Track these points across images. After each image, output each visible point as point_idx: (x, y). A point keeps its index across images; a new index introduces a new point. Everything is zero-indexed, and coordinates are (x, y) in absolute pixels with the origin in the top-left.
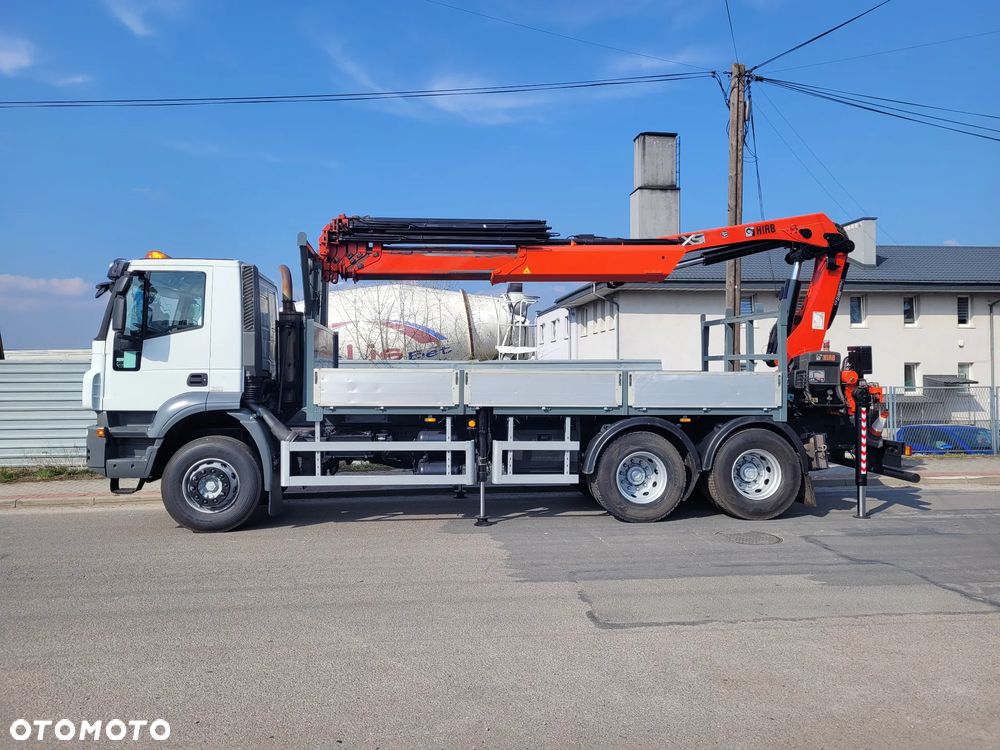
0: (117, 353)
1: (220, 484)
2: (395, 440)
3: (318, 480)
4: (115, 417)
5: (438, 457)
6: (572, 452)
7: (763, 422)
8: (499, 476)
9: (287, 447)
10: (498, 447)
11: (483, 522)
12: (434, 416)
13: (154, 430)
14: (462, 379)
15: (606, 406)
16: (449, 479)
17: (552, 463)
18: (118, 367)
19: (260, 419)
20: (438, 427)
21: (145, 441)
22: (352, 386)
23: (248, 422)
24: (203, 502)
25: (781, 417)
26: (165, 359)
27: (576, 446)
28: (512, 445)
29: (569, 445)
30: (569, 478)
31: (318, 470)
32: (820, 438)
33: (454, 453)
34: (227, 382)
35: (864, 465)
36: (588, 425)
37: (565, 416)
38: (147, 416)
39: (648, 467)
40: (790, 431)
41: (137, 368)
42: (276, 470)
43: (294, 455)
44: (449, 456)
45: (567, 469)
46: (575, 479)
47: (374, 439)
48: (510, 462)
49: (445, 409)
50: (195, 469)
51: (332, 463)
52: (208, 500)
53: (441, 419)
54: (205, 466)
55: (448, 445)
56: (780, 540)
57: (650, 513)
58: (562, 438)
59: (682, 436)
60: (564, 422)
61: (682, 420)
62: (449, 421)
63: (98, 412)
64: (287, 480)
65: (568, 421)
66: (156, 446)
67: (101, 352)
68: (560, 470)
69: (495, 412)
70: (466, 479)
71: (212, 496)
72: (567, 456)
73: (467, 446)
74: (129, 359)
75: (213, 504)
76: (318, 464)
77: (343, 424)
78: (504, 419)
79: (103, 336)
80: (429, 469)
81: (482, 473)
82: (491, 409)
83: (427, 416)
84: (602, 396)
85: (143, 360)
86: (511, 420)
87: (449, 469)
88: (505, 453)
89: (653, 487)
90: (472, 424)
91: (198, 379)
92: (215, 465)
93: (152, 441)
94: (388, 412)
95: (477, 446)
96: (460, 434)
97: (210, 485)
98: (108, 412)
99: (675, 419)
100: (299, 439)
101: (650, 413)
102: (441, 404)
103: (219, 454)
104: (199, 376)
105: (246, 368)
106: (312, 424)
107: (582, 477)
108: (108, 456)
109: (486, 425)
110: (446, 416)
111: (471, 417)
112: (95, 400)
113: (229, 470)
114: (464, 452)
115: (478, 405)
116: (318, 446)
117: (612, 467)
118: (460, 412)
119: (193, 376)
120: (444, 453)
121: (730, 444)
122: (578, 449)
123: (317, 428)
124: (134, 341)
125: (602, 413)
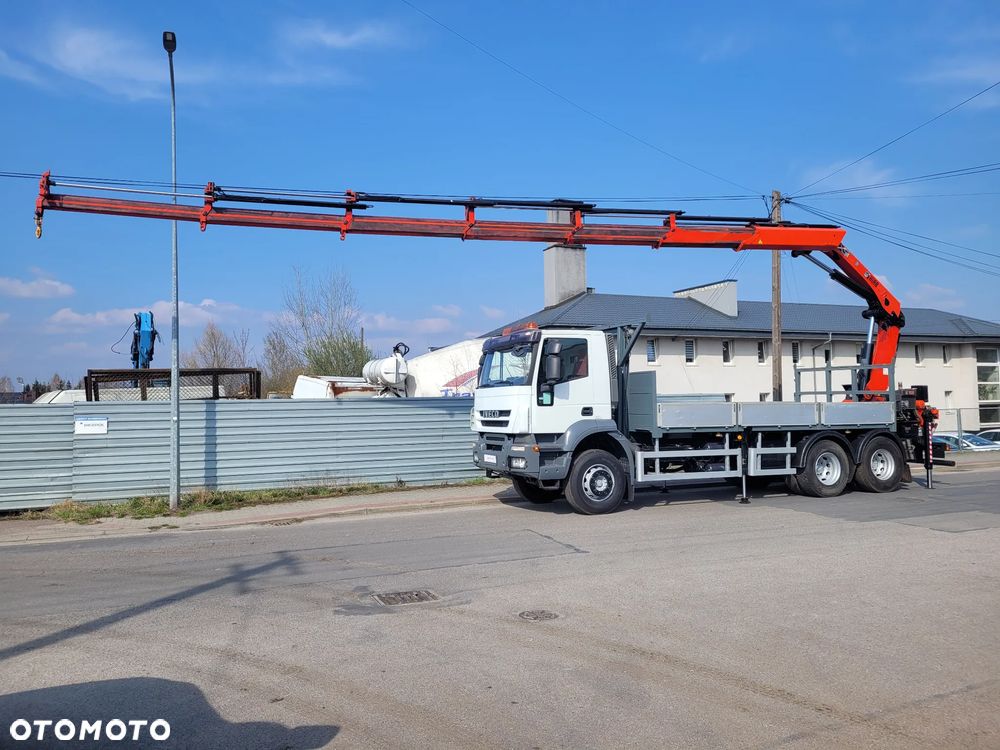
0: (540, 393)
1: (606, 481)
2: (695, 449)
3: (657, 476)
5: (720, 460)
6: (791, 454)
7: (882, 433)
8: (755, 470)
9: (641, 456)
10: (752, 452)
11: (744, 501)
12: (722, 433)
13: (567, 446)
14: (737, 409)
15: (810, 424)
16: (728, 474)
17: (781, 462)
18: (540, 403)
20: (721, 441)
21: (562, 453)
24: (596, 494)
25: (894, 429)
26: (567, 398)
28: (760, 450)
29: (789, 449)
30: (785, 471)
31: (657, 470)
32: (908, 441)
33: (729, 457)
34: (603, 412)
35: (931, 457)
36: (799, 436)
37: (787, 432)
39: (826, 461)
40: (897, 437)
41: (552, 404)
42: (635, 471)
43: (644, 460)
44: (727, 459)
45: (787, 465)
46: (792, 471)
48: (759, 462)
49: (728, 428)
50: (589, 471)
51: (665, 465)
52: (598, 492)
54: (595, 470)
55: (726, 451)
57: (833, 491)
59: (847, 442)
60: (786, 435)
61: (848, 432)
62: (727, 436)
63: (527, 435)
64: (641, 477)
65: (789, 434)
66: (568, 456)
67: (527, 394)
68: (782, 465)
69: (754, 430)
70: (737, 473)
71: (599, 489)
72: (788, 457)
73: (737, 452)
74: (546, 398)
75: (600, 495)
76: (657, 466)
77: (670, 440)
78: (755, 434)
80: (714, 468)
81: (746, 469)
83: (716, 433)
85: (555, 399)
86: (760, 434)
87: (727, 467)
88: (756, 456)
89: (831, 474)
90: (740, 437)
91: (587, 411)
92: (600, 469)
95: (742, 451)
96: (732, 446)
97: (599, 482)
98: (535, 435)
99: (842, 432)
100: (646, 450)
101: (832, 428)
102: (727, 425)
104: (588, 409)
105: (612, 403)
106: (654, 441)
107: (798, 469)
108: (540, 465)
109: (746, 438)
110: (726, 433)
111: (739, 433)
112: (528, 426)
114: (736, 456)
115: (746, 425)
116: (657, 454)
117: (813, 462)
118: (735, 430)
119: (585, 409)
120: (723, 457)
121: (870, 446)
122: (795, 451)
123: (657, 442)
124: (546, 386)
125: (807, 429)
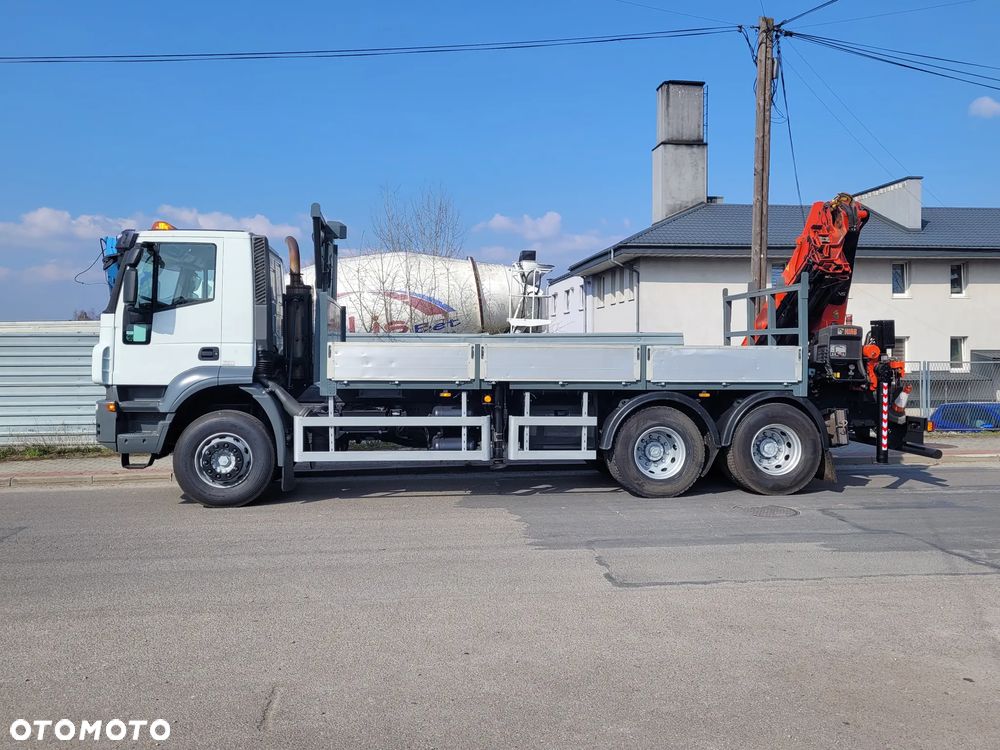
0: (129, 322)
1: (233, 458)
2: (409, 415)
3: (332, 456)
4: (126, 392)
5: (453, 433)
6: (589, 427)
7: (783, 397)
8: (515, 453)
9: (300, 422)
10: (514, 422)
12: (449, 391)
13: (167, 405)
14: (478, 353)
15: (623, 380)
16: (464, 455)
17: (570, 439)
18: (127, 340)
19: (272, 394)
20: (453, 403)
21: (155, 416)
22: (366, 360)
23: (261, 396)
24: (216, 476)
25: (801, 392)
27: (593, 421)
28: (529, 420)
29: (586, 421)
30: (586, 454)
31: (332, 445)
32: (841, 415)
33: (469, 428)
34: (239, 355)
35: (885, 442)
36: (605, 400)
37: (582, 391)
38: (158, 391)
39: (666, 441)
40: (810, 406)
41: (148, 341)
42: (290, 445)
43: (307, 430)
44: (464, 431)
45: (584, 444)
46: (592, 455)
47: (388, 414)
48: (526, 438)
49: (461, 383)
50: (207, 443)
51: (346, 440)
52: (220, 474)
53: (456, 394)
54: (218, 440)
55: (464, 420)
56: (797, 513)
57: (668, 488)
58: (579, 413)
59: (701, 411)
60: (581, 398)
61: (701, 395)
62: (464, 396)
63: (108, 386)
64: (300, 456)
65: (585, 396)
66: (168, 421)
67: (110, 326)
68: (577, 446)
69: (511, 387)
70: (482, 455)
71: (224, 471)
72: (585, 432)
73: (483, 422)
74: (139, 332)
75: (225, 479)
76: (332, 439)
77: (354, 398)
78: (520, 393)
79: (112, 309)
80: (444, 445)
81: (498, 449)
82: (508, 383)
83: (442, 391)
84: (620, 371)
85: (154, 334)
86: (527, 395)
87: (464, 445)
88: (521, 429)
89: (670, 463)
90: (488, 399)
91: (209, 353)
92: (227, 440)
93: (163, 416)
94: (403, 387)
95: (492, 422)
96: (476, 409)
97: (223, 460)
98: (119, 386)
99: (694, 394)
100: (312, 414)
101: (668, 387)
102: (457, 379)
103: (232, 428)
104: (210, 349)
105: (257, 342)
106: (325, 399)
107: (600, 453)
108: (119, 431)
109: (502, 400)
110: (461, 391)
111: (487, 392)
112: (105, 374)
113: (242, 445)
114: (479, 428)
115: (495, 379)
116: (332, 421)
117: (629, 442)
118: (476, 387)
119: (204, 350)
120: (459, 429)
121: (750, 419)
122: (596, 424)
123: (331, 404)
124: (144, 314)
125: (620, 388)
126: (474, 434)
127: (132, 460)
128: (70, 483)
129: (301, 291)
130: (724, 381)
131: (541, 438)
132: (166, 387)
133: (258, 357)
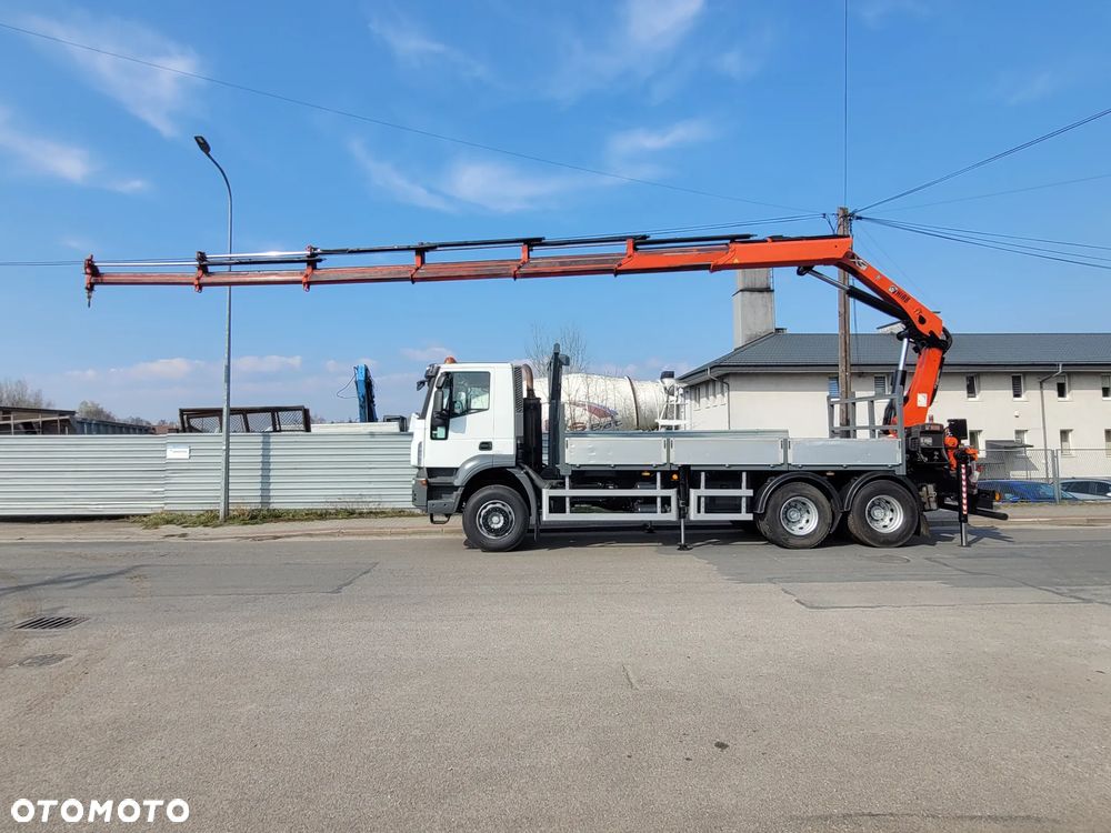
0: (433, 428)
1: (502, 518)
2: (619, 488)
3: (568, 517)
4: (432, 472)
5: (651, 501)
6: (747, 497)
7: (888, 475)
8: (693, 515)
9: (546, 494)
10: (693, 493)
11: (683, 548)
12: (648, 471)
13: (459, 480)
14: (668, 446)
15: (772, 463)
16: (658, 516)
17: (732, 505)
18: (433, 437)
19: (527, 473)
20: (651, 481)
21: (452, 488)
22: (592, 450)
23: (520, 475)
24: (490, 530)
25: (902, 471)
26: (464, 432)
27: (750, 493)
28: (704, 492)
29: (745, 492)
30: (745, 516)
31: (568, 510)
32: (931, 487)
33: (662, 498)
34: (505, 447)
35: (965, 507)
36: (758, 477)
37: (742, 471)
38: (452, 471)
39: (802, 508)
40: (908, 482)
41: (446, 438)
42: (540, 507)
43: (551, 498)
44: (659, 500)
45: (744, 509)
46: (750, 517)
47: (605, 488)
48: (703, 505)
49: (657, 466)
50: (485, 507)
52: (489, 526)
53: (653, 473)
54: (491, 506)
55: (658, 492)
56: (909, 560)
57: (806, 542)
59: (828, 485)
60: (741, 476)
61: (828, 474)
62: (658, 475)
63: (420, 468)
64: (546, 516)
65: (744, 475)
66: (460, 492)
67: (419, 427)
68: (738, 510)
69: (692, 468)
70: (672, 516)
71: (496, 527)
72: (744, 500)
73: (672, 493)
74: (440, 432)
75: (497, 532)
76: (568, 505)
77: (583, 477)
78: (698, 473)
79: (423, 416)
80: (644, 510)
81: (683, 512)
82: (689, 466)
83: (644, 471)
84: (770, 457)
85: (450, 433)
86: (703, 474)
87: (659, 509)
88: (699, 498)
89: (807, 523)
90: (675, 477)
91: (486, 446)
92: (498, 505)
93: (456, 488)
94: (617, 469)
95: (679, 493)
96: (665, 486)
97: (495, 519)
98: (428, 469)
99: (822, 473)
100: (553, 487)
101: (804, 468)
102: (654, 463)
103: (501, 498)
104: (486, 443)
105: (517, 438)
106: (563, 478)
107: (755, 515)
108: (429, 499)
109: (684, 478)
110: (656, 471)
111: (674, 472)
112: (419, 460)
113: (508, 509)
114: (669, 498)
115: (680, 463)
116: (568, 492)
117: (777, 507)
118: (667, 468)
119: (483, 443)
120: (655, 498)
121: (863, 492)
122: (752, 495)
123: (567, 480)
124: (444, 419)
126: (666, 501)
127: (435, 519)
128: (378, 534)
129: (535, 401)
130: (845, 464)
131: (712, 505)
132: (457, 469)
133: (518, 447)
